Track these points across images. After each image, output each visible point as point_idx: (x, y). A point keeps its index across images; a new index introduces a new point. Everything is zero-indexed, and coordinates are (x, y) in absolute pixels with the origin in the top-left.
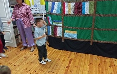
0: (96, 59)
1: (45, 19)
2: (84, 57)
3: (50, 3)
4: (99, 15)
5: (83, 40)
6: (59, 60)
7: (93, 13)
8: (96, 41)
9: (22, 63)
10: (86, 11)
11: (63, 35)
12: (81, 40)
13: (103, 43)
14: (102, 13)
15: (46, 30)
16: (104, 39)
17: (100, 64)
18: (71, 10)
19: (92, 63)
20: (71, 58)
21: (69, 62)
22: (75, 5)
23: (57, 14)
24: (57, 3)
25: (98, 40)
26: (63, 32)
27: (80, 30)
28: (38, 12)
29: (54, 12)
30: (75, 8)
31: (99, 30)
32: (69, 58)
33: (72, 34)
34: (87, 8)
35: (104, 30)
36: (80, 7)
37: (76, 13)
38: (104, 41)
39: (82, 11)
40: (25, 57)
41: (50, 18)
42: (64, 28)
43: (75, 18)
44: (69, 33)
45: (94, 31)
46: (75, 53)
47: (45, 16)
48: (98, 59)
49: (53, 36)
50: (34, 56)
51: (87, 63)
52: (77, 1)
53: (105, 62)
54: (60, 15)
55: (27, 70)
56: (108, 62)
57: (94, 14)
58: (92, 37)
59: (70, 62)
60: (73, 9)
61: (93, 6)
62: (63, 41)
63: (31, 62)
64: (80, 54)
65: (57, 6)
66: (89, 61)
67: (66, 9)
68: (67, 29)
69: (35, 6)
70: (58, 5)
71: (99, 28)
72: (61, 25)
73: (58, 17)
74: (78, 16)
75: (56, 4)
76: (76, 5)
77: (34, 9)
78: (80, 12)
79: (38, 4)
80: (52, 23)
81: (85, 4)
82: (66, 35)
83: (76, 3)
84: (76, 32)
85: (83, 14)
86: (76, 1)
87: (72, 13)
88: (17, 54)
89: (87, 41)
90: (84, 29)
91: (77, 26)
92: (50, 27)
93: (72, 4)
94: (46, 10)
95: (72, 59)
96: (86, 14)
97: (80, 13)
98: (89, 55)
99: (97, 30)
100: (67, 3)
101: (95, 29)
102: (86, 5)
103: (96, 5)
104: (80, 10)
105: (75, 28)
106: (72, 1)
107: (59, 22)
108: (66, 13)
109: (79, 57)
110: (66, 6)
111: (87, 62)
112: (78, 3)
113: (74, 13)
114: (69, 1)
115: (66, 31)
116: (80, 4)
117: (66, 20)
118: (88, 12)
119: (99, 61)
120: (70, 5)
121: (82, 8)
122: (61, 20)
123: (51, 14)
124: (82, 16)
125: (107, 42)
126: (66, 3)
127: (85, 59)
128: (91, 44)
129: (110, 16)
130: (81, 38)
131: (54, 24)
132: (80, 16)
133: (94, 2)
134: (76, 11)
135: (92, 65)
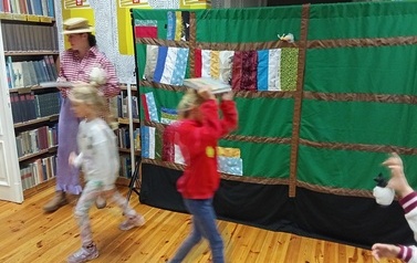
1: (133, 102)
2: (264, 251)
3: (152, 49)
4: (315, 93)
6: (167, 261)
7: (293, 87)
8: (306, 184)
10: (271, 80)
12: (254, 181)
13: (331, 194)
14: (323, 89)
15: (138, 144)
18: (221, 76)
22: (233, 59)
23: (173, 88)
24: (176, 49)
25: (313, 183)
27: (251, 143)
29: (163, 81)
30: (235, 71)
34: (275, 71)
35: (335, 149)
36: (249, 67)
37: (238, 86)
39: (256, 79)
41: (151, 98)
45: (298, 148)
47: (135, 93)
49: (160, 164)
57: (298, 90)
58: (293, 169)
60: (229, 72)
61: (296, 66)
65: (174, 59)
67: (204, 72)
70: (178, 58)
73: (176, 96)
74: (244, 95)
75: (172, 52)
76: (238, 60)
78: (250, 83)
79: (113, 51)
80: (159, 116)
81: (266, 58)
83: (238, 53)
84: (238, 152)
85: (260, 90)
86: (239, 46)
89: (276, 183)
90: (264, 143)
92: (152, 130)
93: (225, 56)
94: (137, 72)
96: (270, 89)
97: (253, 87)
100: (209, 51)
102: (271, 60)
103: (302, 59)
104: (250, 75)
105: (234, 138)
106: (223, 46)
110: (203, 61)
112: (244, 53)
114: (214, 44)
116: (250, 56)
118: (278, 82)
120: (217, 57)
121: (259, 70)
123: (155, 86)
124: (255, 95)
125: (343, 191)
126: (204, 52)
128: (292, 194)
129: (350, 99)
130: (254, 174)
131: (165, 120)
132: (249, 96)
133: (297, 50)
134: (237, 78)
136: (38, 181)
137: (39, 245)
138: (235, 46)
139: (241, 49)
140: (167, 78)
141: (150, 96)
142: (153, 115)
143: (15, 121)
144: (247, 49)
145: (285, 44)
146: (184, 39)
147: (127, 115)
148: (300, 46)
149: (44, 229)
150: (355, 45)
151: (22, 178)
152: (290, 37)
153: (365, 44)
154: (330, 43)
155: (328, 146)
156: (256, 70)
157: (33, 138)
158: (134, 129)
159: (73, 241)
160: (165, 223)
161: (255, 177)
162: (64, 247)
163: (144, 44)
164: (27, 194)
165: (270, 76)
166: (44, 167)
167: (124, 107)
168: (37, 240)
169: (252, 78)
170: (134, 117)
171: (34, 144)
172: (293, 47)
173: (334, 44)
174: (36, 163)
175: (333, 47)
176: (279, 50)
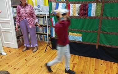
0: (102, 65)
1: (48, 20)
2: (89, 61)
3: (54, 4)
4: (107, 17)
5: (88, 43)
6: (62, 64)
7: (99, 15)
8: (102, 45)
9: (23, 66)
10: (92, 13)
12: (86, 43)
13: (110, 47)
14: (109, 16)
15: (49, 32)
16: (111, 44)
17: (106, 71)
18: (76, 12)
19: (97, 69)
20: (75, 62)
21: (72, 67)
22: (80, 7)
24: (62, 4)
25: (104, 44)
27: (85, 32)
28: (41, 13)
30: (81, 10)
31: (106, 33)
32: (73, 63)
33: (76, 36)
34: (93, 10)
35: (112, 34)
36: (85, 9)
37: (82, 15)
38: (111, 45)
39: (88, 13)
40: (26, 60)
41: (54, 19)
43: (80, 20)
44: (73, 35)
45: (100, 34)
46: (80, 56)
47: (48, 17)
48: (103, 65)
49: (56, 38)
50: (35, 59)
51: (92, 69)
52: (83, 2)
53: (112, 68)
56: (114, 68)
57: (101, 16)
58: (98, 40)
59: (74, 66)
60: (78, 11)
61: (101, 8)
63: (32, 65)
64: (84, 57)
65: (61, 7)
66: (94, 66)
67: (71, 11)
68: (71, 31)
69: (39, 6)
71: (106, 32)
74: (83, 18)
75: (60, 4)
76: (82, 7)
77: (37, 10)
78: (85, 14)
79: (42, 5)
81: (91, 6)
83: (82, 5)
84: (81, 35)
85: (89, 16)
87: (77, 15)
88: (18, 55)
89: (92, 44)
91: (82, 28)
92: (54, 29)
93: (78, 6)
94: (50, 11)
95: (76, 64)
96: (92, 16)
97: (86, 15)
98: (95, 59)
99: (103, 33)
100: (72, 4)
101: (102, 33)
102: (93, 7)
103: (103, 6)
104: (86, 11)
105: (80, 31)
106: (77, 2)
108: (71, 14)
109: (83, 62)
110: (71, 7)
111: (93, 67)
112: (84, 4)
113: (79, 14)
114: (74, 2)
115: (70, 33)
116: (86, 5)
119: (106, 67)
120: (75, 6)
121: (89, 10)
124: (88, 18)
125: (114, 46)
127: (90, 64)
128: (97, 47)
130: (86, 41)
133: (101, 4)
134: (81, 12)
135: (98, 71)
138: (81, 2)
142: (54, 24)
147: (46, 24)
148: (102, 2)
149: (26, 56)
154: (112, 2)
155: (110, 33)
156: (88, 10)
158: (48, 28)
161: (86, 42)
163: (51, 2)
164: (19, 46)
165: (92, 12)
167: (45, 21)
169: (86, 12)
170: (48, 24)
172: (100, 2)
173: (113, 2)
174: (21, 38)
175: (113, 3)
176: (96, 3)
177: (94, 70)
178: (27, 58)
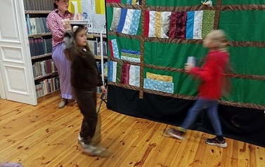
1: (104, 46)
2: (185, 142)
3: (117, 10)
5: (185, 98)
9: (38, 142)
10: (195, 32)
11: (142, 83)
12: (180, 97)
15: (106, 72)
18: (162, 29)
19: (200, 159)
20: (152, 141)
21: (144, 152)
22: (170, 17)
23: (130, 37)
24: (132, 10)
26: (143, 76)
27: (180, 73)
28: (91, 30)
29: (124, 32)
30: (171, 25)
32: (148, 143)
33: (161, 82)
34: (198, 26)
35: (236, 78)
36: (181, 23)
37: (173, 36)
39: (185, 31)
42: (145, 69)
43: (169, 46)
44: (155, 79)
47: (105, 40)
49: (119, 85)
51: (189, 159)
54: (137, 37)
55: (44, 161)
56: (241, 161)
59: (148, 151)
60: (167, 26)
61: (213, 22)
62: (141, 97)
63: (58, 142)
65: (131, 17)
66: (194, 154)
67: (151, 26)
68: (152, 70)
69: (85, 15)
70: (134, 16)
72: (138, 60)
73: (132, 42)
74: (176, 41)
75: (130, 12)
76: (174, 18)
78: (181, 33)
79: (91, 12)
80: (120, 55)
81: (193, 17)
82: (148, 84)
83: (174, 13)
84: (171, 78)
85: (188, 38)
86: (174, 8)
87: (163, 35)
88: (33, 120)
91: (173, 64)
92: (115, 64)
93: (165, 15)
94: (107, 26)
95: (154, 145)
96: (194, 38)
97: (183, 36)
100: (154, 12)
102: (196, 18)
103: (217, 18)
104: (181, 28)
105: (169, 69)
106: (164, 8)
107: (134, 53)
108: (151, 34)
110: (151, 18)
111: (190, 156)
112: (178, 13)
113: (167, 34)
114: (158, 7)
115: (149, 75)
116: (182, 15)
117: (149, 49)
118: (200, 33)
119: (220, 157)
120: (160, 16)
121: (188, 25)
122: (139, 49)
123: (118, 35)
124: (184, 42)
126: (151, 13)
127: (187, 147)
129: (248, 46)
130: (181, 92)
131: (124, 58)
132: (181, 42)
133: (214, 12)
134: (172, 30)
135: (200, 164)
136: (46, 92)
137: (47, 131)
138: (172, 8)
139: (176, 11)
140: (126, 30)
141: (114, 42)
142: (116, 53)
143: (32, 55)
144: (180, 11)
145: (206, 7)
146: (138, 3)
147: (100, 53)
148: (216, 9)
149: (49, 121)
150: (254, 9)
151: (37, 90)
152: (210, 3)
153: (261, 9)
154: (237, 8)
156: (186, 25)
157: (43, 66)
158: (104, 63)
159: (67, 129)
160: (123, 121)
162: (62, 132)
163: (112, 7)
164: (40, 100)
165: (194, 29)
166: (49, 84)
167: (98, 48)
168: (46, 128)
169: (182, 30)
170: (104, 55)
171: (43, 70)
172: (211, 9)
173: (240, 8)
174: (44, 82)
175: (239, 10)
176: (202, 11)
177: (191, 161)
178: (52, 126)
